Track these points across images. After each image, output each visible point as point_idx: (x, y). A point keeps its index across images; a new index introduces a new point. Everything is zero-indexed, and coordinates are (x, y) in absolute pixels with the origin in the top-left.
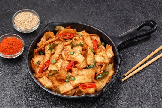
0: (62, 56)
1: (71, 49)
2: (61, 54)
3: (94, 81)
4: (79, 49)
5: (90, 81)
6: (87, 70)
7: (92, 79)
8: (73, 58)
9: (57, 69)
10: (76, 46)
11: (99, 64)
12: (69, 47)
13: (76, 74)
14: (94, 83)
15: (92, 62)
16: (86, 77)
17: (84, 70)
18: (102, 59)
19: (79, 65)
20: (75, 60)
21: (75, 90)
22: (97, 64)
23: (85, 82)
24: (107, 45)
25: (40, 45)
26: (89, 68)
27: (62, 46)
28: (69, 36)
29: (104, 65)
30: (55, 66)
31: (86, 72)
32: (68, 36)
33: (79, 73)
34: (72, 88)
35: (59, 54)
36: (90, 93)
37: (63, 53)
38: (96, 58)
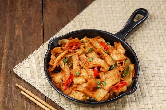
0: (81, 66)
1: (86, 57)
2: (79, 65)
3: (122, 79)
4: (93, 55)
5: (119, 80)
6: (112, 71)
7: (119, 78)
8: (94, 64)
9: (84, 79)
10: (89, 53)
11: (119, 62)
12: (83, 56)
13: (105, 78)
14: (122, 81)
15: (113, 62)
16: (114, 78)
17: (109, 71)
18: (119, 56)
19: (103, 69)
20: (97, 66)
21: (109, 93)
22: (117, 63)
23: (115, 83)
24: (115, 43)
25: (52, 64)
26: (112, 69)
27: (77, 57)
28: (76, 46)
29: (123, 62)
30: (80, 77)
31: (111, 73)
32: (74, 46)
33: (106, 76)
34: (106, 92)
35: (78, 65)
36: (123, 91)
37: (81, 64)
38: (112, 57)
